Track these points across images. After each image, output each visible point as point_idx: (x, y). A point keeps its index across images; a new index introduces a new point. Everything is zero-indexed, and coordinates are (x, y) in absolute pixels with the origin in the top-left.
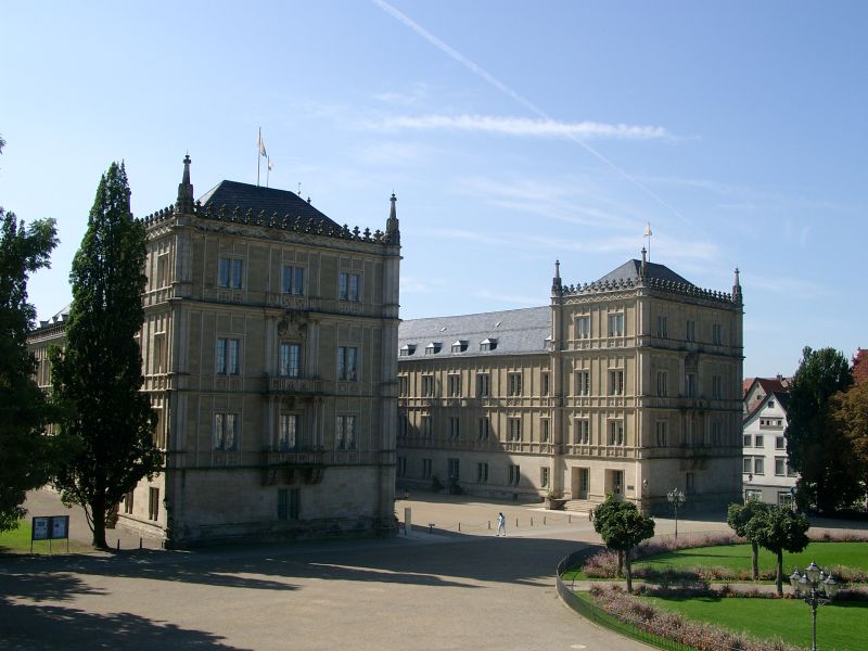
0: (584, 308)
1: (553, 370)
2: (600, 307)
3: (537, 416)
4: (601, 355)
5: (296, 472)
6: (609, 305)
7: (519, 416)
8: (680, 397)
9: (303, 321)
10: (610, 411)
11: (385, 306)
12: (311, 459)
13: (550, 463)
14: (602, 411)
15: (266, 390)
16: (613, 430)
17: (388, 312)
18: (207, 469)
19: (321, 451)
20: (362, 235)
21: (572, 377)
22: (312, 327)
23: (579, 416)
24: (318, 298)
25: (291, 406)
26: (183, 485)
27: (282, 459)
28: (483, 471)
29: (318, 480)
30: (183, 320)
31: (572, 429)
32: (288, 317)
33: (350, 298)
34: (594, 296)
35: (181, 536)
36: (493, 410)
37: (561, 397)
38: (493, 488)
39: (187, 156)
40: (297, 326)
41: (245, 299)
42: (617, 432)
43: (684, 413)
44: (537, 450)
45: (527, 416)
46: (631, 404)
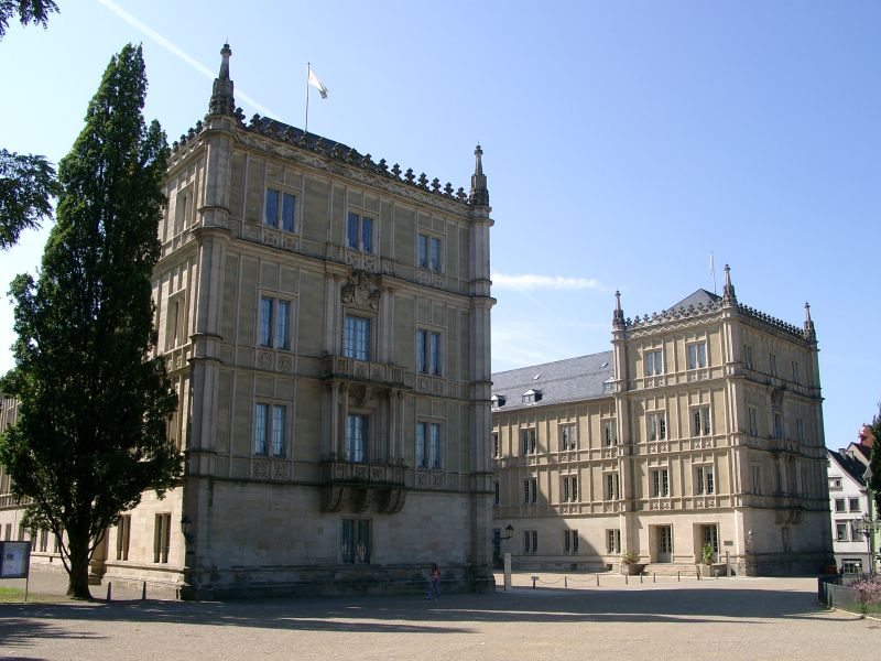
0: (655, 340)
1: (619, 414)
2: (676, 336)
3: (599, 472)
4: (679, 390)
5: (369, 492)
6: (686, 333)
7: (575, 472)
8: (770, 438)
9: (373, 288)
10: (695, 455)
11: (474, 282)
12: (389, 475)
13: (620, 523)
14: (684, 456)
15: (327, 374)
16: (700, 477)
17: (478, 289)
18: (244, 481)
19: (401, 467)
20: (442, 190)
21: (643, 420)
22: (386, 296)
23: (655, 465)
24: (392, 260)
25: (359, 401)
26: (211, 502)
27: (349, 473)
28: (531, 540)
29: (397, 508)
30: (215, 258)
31: (646, 481)
32: (355, 280)
33: (431, 265)
34: (665, 325)
35: (206, 580)
36: (542, 468)
37: (631, 445)
38: (543, 559)
39: (227, 46)
40: (365, 294)
41: (299, 246)
42: (705, 481)
43: (776, 457)
44: (599, 510)
45: (586, 472)
46: (723, 444)
